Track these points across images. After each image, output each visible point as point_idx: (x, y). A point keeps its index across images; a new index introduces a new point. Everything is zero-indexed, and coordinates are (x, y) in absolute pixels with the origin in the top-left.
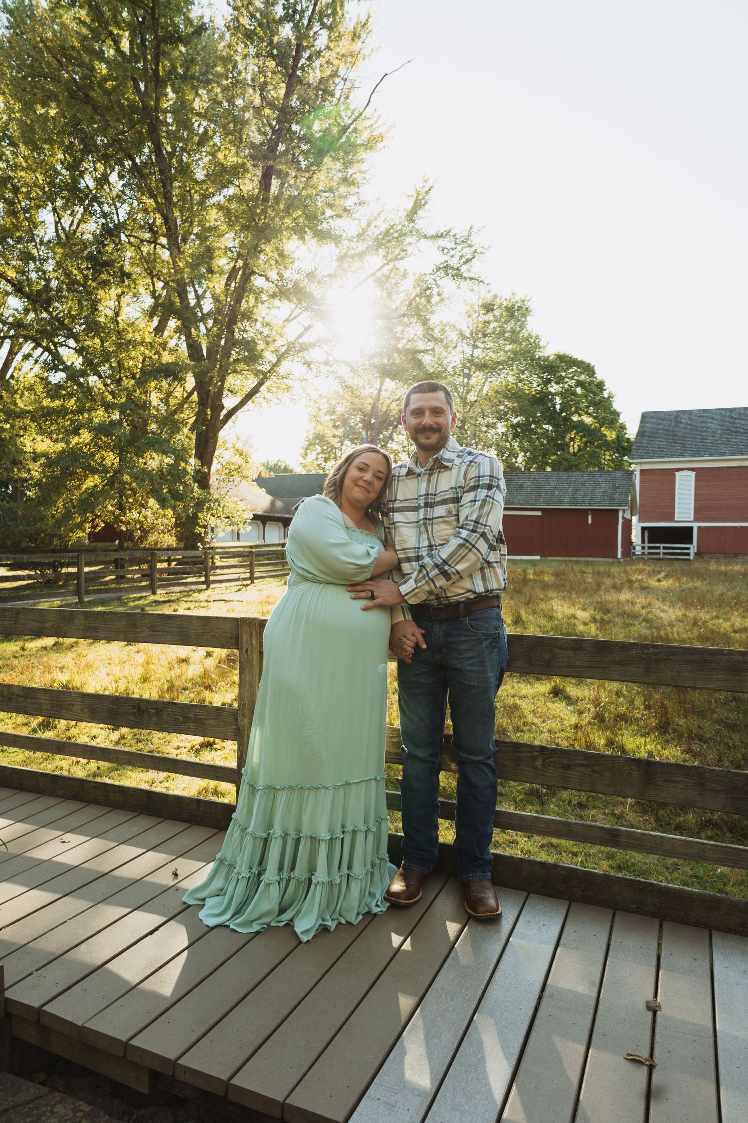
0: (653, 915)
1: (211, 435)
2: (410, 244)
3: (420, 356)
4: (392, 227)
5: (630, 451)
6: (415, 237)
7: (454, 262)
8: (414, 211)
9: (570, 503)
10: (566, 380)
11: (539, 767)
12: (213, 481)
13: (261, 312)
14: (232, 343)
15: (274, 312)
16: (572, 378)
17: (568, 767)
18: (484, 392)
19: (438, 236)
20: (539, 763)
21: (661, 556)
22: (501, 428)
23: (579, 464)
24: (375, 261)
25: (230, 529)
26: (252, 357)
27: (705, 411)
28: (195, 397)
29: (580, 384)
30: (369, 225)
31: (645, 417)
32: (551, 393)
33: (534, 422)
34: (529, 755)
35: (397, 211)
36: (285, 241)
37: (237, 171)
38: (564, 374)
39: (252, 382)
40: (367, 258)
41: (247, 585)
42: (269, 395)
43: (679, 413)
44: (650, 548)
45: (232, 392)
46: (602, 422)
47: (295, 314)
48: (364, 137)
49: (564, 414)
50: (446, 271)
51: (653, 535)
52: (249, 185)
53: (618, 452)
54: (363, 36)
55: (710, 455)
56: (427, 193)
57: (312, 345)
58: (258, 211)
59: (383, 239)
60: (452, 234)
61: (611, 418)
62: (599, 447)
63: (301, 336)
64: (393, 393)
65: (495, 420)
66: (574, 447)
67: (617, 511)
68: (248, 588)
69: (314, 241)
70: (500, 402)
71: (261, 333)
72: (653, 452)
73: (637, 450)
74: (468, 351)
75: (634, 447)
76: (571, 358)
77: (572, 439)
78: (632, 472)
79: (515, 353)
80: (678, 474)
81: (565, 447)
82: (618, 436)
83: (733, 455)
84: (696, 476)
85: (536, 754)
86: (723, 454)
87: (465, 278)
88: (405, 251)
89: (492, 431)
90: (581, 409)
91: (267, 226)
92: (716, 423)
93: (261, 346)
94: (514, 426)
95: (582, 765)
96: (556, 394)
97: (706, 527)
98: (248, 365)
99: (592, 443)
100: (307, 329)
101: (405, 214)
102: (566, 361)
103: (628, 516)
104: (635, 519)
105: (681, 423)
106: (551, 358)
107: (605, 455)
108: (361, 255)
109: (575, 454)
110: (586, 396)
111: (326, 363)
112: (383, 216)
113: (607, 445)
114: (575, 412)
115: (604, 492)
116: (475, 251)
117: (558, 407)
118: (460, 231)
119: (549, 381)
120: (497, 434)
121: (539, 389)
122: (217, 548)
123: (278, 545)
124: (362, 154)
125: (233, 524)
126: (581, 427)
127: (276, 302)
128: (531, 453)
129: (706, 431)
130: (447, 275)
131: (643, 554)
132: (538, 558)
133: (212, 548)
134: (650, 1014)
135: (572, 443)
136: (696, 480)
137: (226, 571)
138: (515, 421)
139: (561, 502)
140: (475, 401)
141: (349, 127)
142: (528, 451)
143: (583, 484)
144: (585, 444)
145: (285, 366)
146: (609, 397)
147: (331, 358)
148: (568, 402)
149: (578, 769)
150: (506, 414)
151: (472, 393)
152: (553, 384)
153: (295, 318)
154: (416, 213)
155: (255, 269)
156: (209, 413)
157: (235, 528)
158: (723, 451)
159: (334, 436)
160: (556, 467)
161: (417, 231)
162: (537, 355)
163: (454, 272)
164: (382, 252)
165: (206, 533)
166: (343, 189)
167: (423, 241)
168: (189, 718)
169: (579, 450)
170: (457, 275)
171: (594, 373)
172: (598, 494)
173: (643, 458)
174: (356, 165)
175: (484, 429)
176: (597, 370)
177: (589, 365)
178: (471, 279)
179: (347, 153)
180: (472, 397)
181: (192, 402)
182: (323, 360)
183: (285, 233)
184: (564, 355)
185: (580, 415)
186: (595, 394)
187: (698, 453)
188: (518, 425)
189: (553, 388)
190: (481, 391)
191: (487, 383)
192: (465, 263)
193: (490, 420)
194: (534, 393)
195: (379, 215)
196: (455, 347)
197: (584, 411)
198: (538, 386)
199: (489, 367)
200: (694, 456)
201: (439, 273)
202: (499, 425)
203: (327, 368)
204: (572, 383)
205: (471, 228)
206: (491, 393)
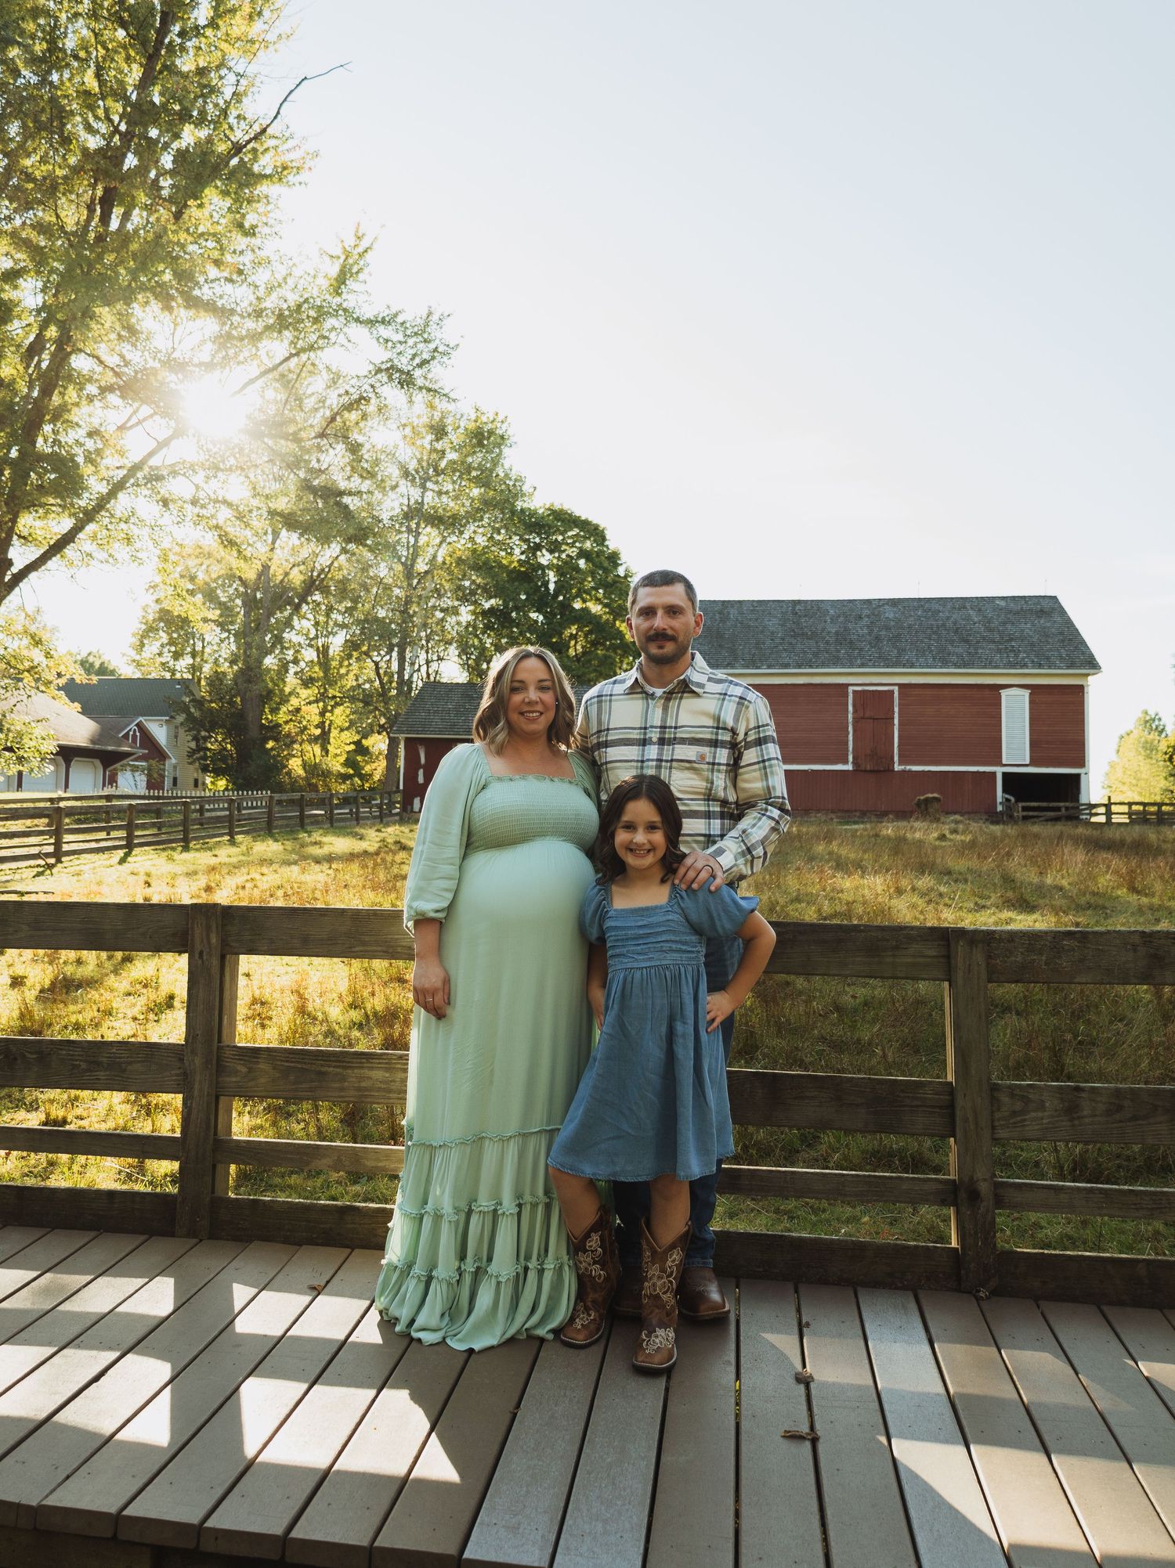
2: (334, 328)
3: (346, 500)
4: (306, 301)
6: (342, 319)
7: (403, 363)
8: (342, 279)
10: (564, 547)
13: (86, 413)
14: (32, 458)
15: (107, 413)
16: (572, 545)
18: (440, 559)
19: (377, 322)
22: (466, 615)
24: (277, 347)
29: (582, 553)
32: (540, 566)
33: (516, 608)
35: (315, 277)
36: (137, 308)
38: (560, 538)
39: (66, 524)
40: (264, 342)
45: (26, 539)
48: (268, 163)
49: (561, 598)
50: (391, 375)
54: (266, 13)
55: (769, 667)
56: (361, 255)
59: (291, 316)
60: (400, 319)
62: (614, 648)
63: (151, 454)
64: (294, 551)
65: (456, 603)
66: (576, 648)
68: (55, 870)
69: (187, 314)
70: (464, 575)
71: (82, 445)
74: (415, 493)
76: (570, 515)
77: (574, 637)
79: (486, 502)
81: (561, 648)
83: (800, 667)
86: (786, 666)
87: (421, 388)
88: (325, 337)
89: (452, 620)
90: (585, 592)
92: (775, 621)
93: (87, 470)
94: (484, 613)
96: (549, 567)
98: (63, 499)
99: (602, 644)
100: (162, 445)
101: (324, 284)
102: (564, 519)
106: (540, 511)
107: (621, 662)
108: (255, 337)
109: (577, 659)
110: (593, 573)
111: (195, 502)
112: (291, 282)
114: (577, 596)
116: (436, 350)
117: (552, 586)
118: (413, 314)
119: (538, 547)
120: (458, 623)
121: (523, 557)
123: (100, 797)
124: (263, 188)
126: (584, 617)
127: (113, 398)
130: (392, 380)
135: (572, 642)
138: (487, 606)
140: (426, 572)
141: (245, 146)
144: (592, 644)
145: (122, 503)
146: (626, 577)
147: (202, 495)
148: (566, 580)
150: (473, 593)
151: (419, 560)
153: (139, 422)
154: (344, 283)
155: (79, 344)
158: (786, 661)
159: (205, 620)
161: (345, 310)
162: (519, 505)
163: (403, 377)
164: (288, 335)
167: (354, 326)
169: (583, 654)
170: (406, 381)
171: (604, 539)
175: (439, 615)
176: (608, 535)
177: (596, 527)
178: (429, 390)
179: (241, 186)
180: (421, 566)
182: (188, 496)
183: (137, 295)
184: (562, 510)
185: (584, 601)
186: (606, 570)
188: (492, 611)
189: (545, 558)
190: (435, 557)
191: (444, 545)
192: (420, 365)
193: (448, 602)
194: (516, 564)
195: (285, 279)
196: (394, 488)
197: (590, 595)
198: (522, 553)
199: (447, 522)
200: (748, 668)
201: (379, 376)
202: (463, 610)
203: (197, 510)
204: (573, 552)
205: (430, 314)
206: (450, 560)
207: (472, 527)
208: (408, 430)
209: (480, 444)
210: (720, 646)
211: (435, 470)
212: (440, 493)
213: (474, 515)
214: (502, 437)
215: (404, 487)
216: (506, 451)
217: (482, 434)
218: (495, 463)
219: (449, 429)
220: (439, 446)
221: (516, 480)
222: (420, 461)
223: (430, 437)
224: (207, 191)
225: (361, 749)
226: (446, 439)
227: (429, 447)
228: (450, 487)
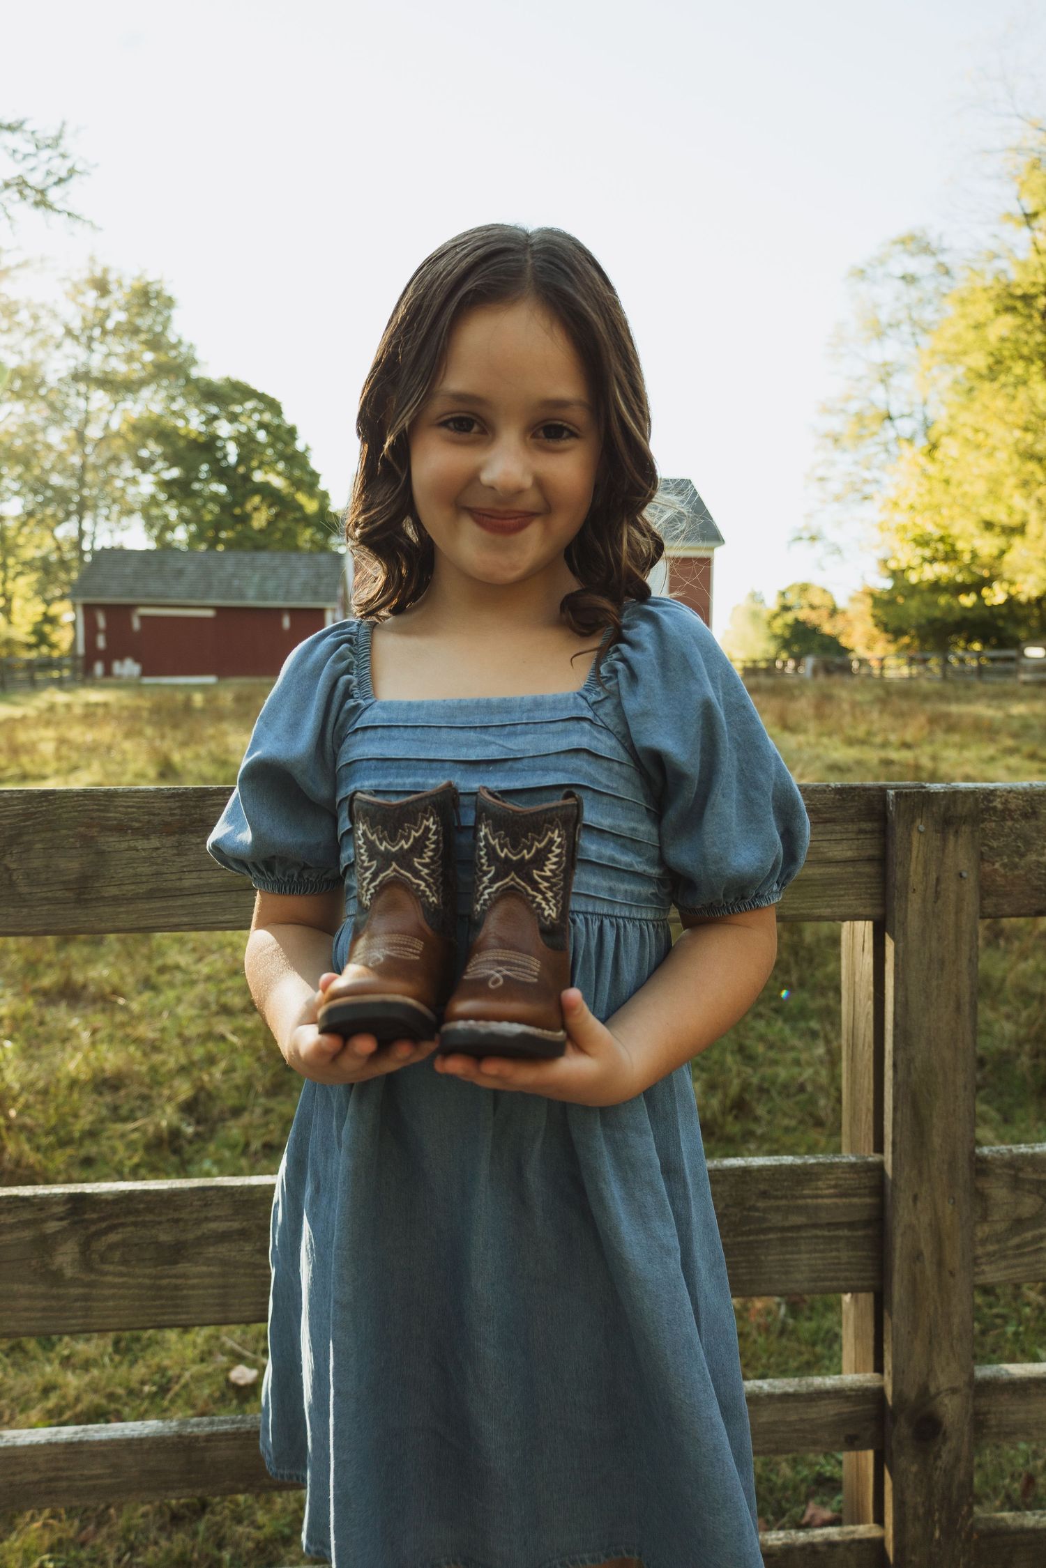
5: (337, 529)
9: (257, 598)
10: (242, 418)
16: (251, 416)
18: (114, 426)
22: (147, 485)
23: (267, 544)
29: (262, 425)
32: (219, 437)
33: (197, 479)
38: (238, 409)
46: (297, 484)
49: (242, 470)
53: (321, 531)
61: (308, 481)
62: (296, 520)
65: (135, 473)
66: (259, 520)
70: (140, 443)
74: (81, 353)
76: (246, 387)
77: (256, 508)
78: (342, 557)
79: (158, 367)
81: (245, 519)
82: (319, 509)
89: (131, 490)
90: (265, 464)
94: (166, 483)
99: (284, 516)
102: (240, 391)
106: (216, 381)
107: (303, 534)
109: (261, 531)
110: (272, 445)
113: (306, 520)
114: (258, 468)
117: (232, 459)
119: (215, 418)
120: (140, 494)
121: (201, 428)
126: (266, 491)
128: (197, 527)
132: (212, 679)
135: (256, 514)
138: (167, 475)
139: (243, 596)
140: (100, 440)
142: (192, 522)
144: (275, 516)
146: (304, 451)
148: (246, 452)
150: (153, 462)
151: (91, 427)
152: (222, 422)
160: (231, 545)
162: (195, 373)
169: (266, 526)
171: (280, 412)
175: (119, 484)
176: (284, 408)
177: (272, 400)
180: (94, 432)
184: (236, 381)
185: (265, 473)
186: (286, 444)
188: (173, 481)
189: (224, 429)
190: (107, 423)
191: (117, 411)
193: (128, 469)
194: (195, 434)
196: (58, 346)
197: (269, 466)
198: (200, 424)
199: (118, 386)
202: (143, 480)
204: (253, 425)
206: (124, 428)
207: (146, 393)
208: (68, 286)
209: (147, 305)
211: (102, 331)
212: (107, 355)
213: (148, 381)
214: (170, 299)
215: (69, 346)
216: (175, 313)
217: (148, 294)
218: (166, 323)
219: (113, 286)
220: (104, 304)
221: (188, 347)
222: (83, 321)
223: (92, 294)
225: (49, 620)
226: (110, 298)
227: (91, 305)
228: (119, 349)
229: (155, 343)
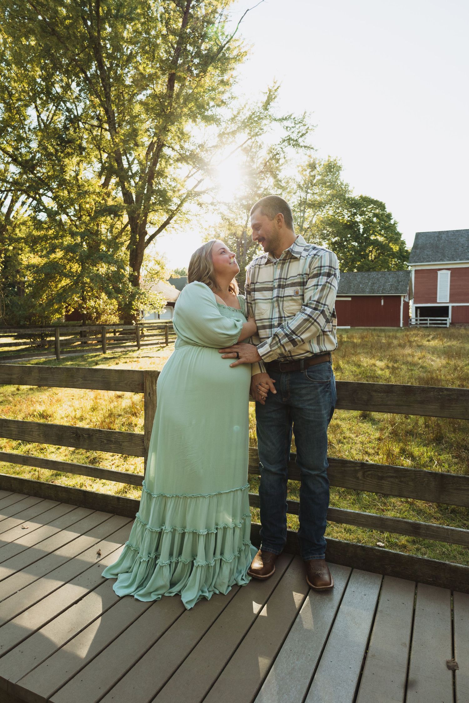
0: (445, 586)
1: (139, 251)
2: (266, 125)
4: (253, 114)
5: (408, 258)
6: (269, 121)
7: (294, 136)
8: (268, 103)
9: (370, 292)
10: (367, 213)
11: (360, 478)
12: (141, 281)
13: (170, 171)
14: (152, 192)
15: (178, 171)
16: (371, 212)
17: (382, 478)
18: (314, 222)
19: (283, 119)
20: (360, 475)
21: (428, 325)
23: (375, 267)
24: (243, 136)
25: (153, 311)
26: (165, 200)
27: (457, 231)
28: (129, 227)
29: (376, 215)
30: (238, 113)
31: (418, 235)
32: (356, 222)
33: (346, 241)
34: (353, 469)
35: (257, 103)
36: (183, 123)
37: (152, 78)
39: (165, 217)
40: (238, 135)
41: (164, 347)
42: (176, 226)
43: (440, 233)
44: (421, 320)
45: (152, 224)
46: (390, 240)
47: (192, 173)
48: (235, 53)
49: (365, 235)
50: (289, 142)
51: (423, 312)
52: (160, 87)
53: (400, 259)
55: (460, 260)
56: (276, 90)
57: (204, 192)
58: (166, 104)
59: (248, 122)
60: (292, 117)
61: (395, 237)
62: (388, 255)
63: (195, 186)
65: (321, 240)
66: (372, 257)
67: (400, 297)
68: (164, 349)
69: (202, 124)
70: (324, 228)
71: (170, 185)
72: (423, 258)
73: (413, 258)
74: (303, 195)
75: (411, 255)
76: (369, 199)
77: (371, 251)
78: (410, 272)
79: (333, 196)
80: (439, 272)
81: (366, 256)
82: (400, 249)
84: (451, 273)
85: (358, 468)
87: (302, 147)
88: (262, 129)
90: (376, 232)
91: (172, 113)
92: (464, 239)
93: (170, 194)
94: (333, 244)
95: (392, 477)
96: (360, 222)
97: (457, 306)
98: (162, 206)
99: (383, 254)
100: (199, 182)
101: (261, 105)
102: (367, 201)
103: (407, 300)
104: (411, 303)
105: (442, 239)
106: (357, 198)
107: (392, 261)
108: (234, 133)
109: (372, 261)
110: (380, 223)
111: (212, 204)
112: (247, 107)
113: (394, 255)
114: (373, 233)
115: (392, 285)
116: (308, 128)
117: (361, 231)
118: (298, 115)
119: (355, 214)
121: (349, 219)
122: (145, 324)
124: (232, 64)
125: (155, 308)
126: (376, 243)
127: (179, 164)
128: (345, 261)
129: (457, 244)
130: (290, 144)
131: (416, 324)
132: (349, 327)
133: (141, 324)
134: (450, 672)
135: (370, 254)
136: (451, 276)
137: (150, 338)
138: (334, 240)
139: (364, 292)
140: (308, 228)
141: (224, 46)
142: (342, 259)
143: (378, 280)
144: (379, 254)
145: (184, 208)
146: (395, 224)
147: (215, 201)
148: (368, 228)
149: (389, 479)
150: (328, 235)
151: (305, 223)
152: (358, 215)
153: (192, 175)
154: (269, 104)
155: (165, 143)
156: (138, 237)
157: (155, 311)
160: (360, 269)
161: (270, 116)
162: (347, 196)
163: (294, 143)
164: (247, 130)
165: (138, 315)
166: (221, 88)
167: (274, 123)
168: (111, 441)
169: (375, 258)
170: (296, 144)
171: (384, 208)
172: (388, 286)
173: (417, 262)
174: (229, 71)
176: (386, 206)
177: (381, 203)
178: (305, 147)
179: (223, 64)
180: (306, 225)
181: (128, 231)
182: (209, 202)
183: (183, 118)
184: (366, 197)
185: (376, 236)
186: (385, 222)
187: (453, 259)
188: (336, 243)
189: (358, 218)
190: (311, 221)
191: (315, 216)
192: (301, 136)
193: (317, 240)
194: (345, 222)
195: (245, 106)
196: (295, 193)
197: (378, 233)
198: (349, 217)
199: (316, 206)
200: (450, 261)
201: (284, 143)
202: (324, 243)
203: (213, 207)
204: (371, 215)
205: (305, 113)
206: (318, 222)
207: (327, 207)
209: (330, 171)
210: (437, 252)
211: (311, 184)
212: (313, 194)
213: (328, 202)
214: (339, 167)
215: (299, 192)
216: (341, 173)
217: (331, 166)
219: (317, 166)
220: (313, 174)
221: (346, 185)
222: (305, 181)
223: (309, 170)
224: (209, 69)
226: (316, 171)
227: (308, 175)
228: (318, 191)
229: (332, 186)
